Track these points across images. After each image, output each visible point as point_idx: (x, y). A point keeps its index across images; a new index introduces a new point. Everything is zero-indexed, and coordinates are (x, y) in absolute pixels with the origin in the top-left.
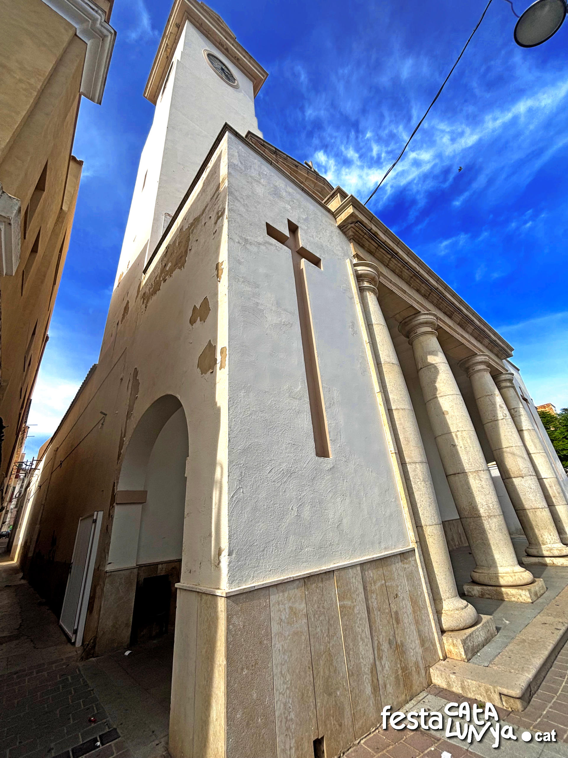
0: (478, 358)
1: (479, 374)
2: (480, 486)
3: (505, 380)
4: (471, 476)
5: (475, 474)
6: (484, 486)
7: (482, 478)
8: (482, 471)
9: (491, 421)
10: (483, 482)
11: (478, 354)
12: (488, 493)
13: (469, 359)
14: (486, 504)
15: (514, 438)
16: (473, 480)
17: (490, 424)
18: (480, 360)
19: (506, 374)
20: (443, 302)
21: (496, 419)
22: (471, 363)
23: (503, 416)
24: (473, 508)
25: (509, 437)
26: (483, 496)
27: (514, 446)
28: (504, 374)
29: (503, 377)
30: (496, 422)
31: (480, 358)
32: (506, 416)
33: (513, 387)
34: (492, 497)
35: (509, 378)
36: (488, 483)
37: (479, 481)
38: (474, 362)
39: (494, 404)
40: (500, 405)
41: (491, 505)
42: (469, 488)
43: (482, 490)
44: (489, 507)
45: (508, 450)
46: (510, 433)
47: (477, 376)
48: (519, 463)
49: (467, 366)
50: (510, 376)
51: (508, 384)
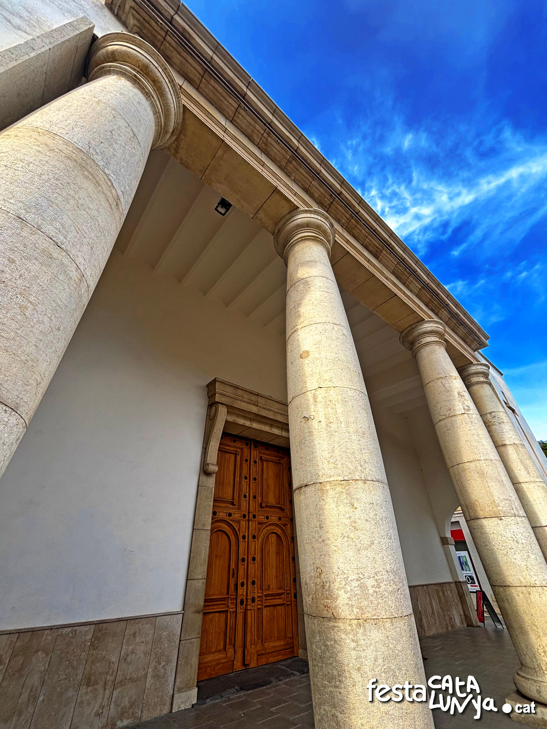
0: (426, 325)
1: (428, 349)
2: (347, 522)
3: (477, 373)
4: (331, 493)
5: (339, 489)
6: (360, 524)
7: (358, 500)
8: (360, 483)
9: (444, 417)
10: (358, 512)
11: (426, 320)
12: (366, 542)
13: (413, 328)
14: (356, 577)
15: (483, 445)
16: (333, 505)
17: (442, 422)
18: (429, 329)
19: (478, 364)
20: (359, 226)
21: (451, 415)
22: (416, 333)
23: (464, 409)
24: (323, 586)
25: (474, 444)
26: (351, 553)
27: (483, 459)
28: (475, 365)
29: (473, 369)
30: (453, 418)
31: (428, 327)
32: (469, 410)
33: (490, 384)
34: (378, 557)
35: (483, 370)
36: (372, 515)
37: (347, 509)
38: (420, 331)
39: (448, 391)
40: (459, 393)
41: (370, 583)
42: (321, 527)
43: (352, 535)
44: (363, 587)
45: (472, 465)
46: (475, 437)
47: (425, 352)
48: (492, 490)
49: (411, 338)
50: (484, 368)
51: (482, 379)
